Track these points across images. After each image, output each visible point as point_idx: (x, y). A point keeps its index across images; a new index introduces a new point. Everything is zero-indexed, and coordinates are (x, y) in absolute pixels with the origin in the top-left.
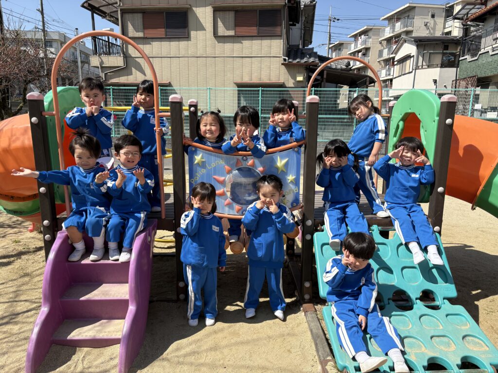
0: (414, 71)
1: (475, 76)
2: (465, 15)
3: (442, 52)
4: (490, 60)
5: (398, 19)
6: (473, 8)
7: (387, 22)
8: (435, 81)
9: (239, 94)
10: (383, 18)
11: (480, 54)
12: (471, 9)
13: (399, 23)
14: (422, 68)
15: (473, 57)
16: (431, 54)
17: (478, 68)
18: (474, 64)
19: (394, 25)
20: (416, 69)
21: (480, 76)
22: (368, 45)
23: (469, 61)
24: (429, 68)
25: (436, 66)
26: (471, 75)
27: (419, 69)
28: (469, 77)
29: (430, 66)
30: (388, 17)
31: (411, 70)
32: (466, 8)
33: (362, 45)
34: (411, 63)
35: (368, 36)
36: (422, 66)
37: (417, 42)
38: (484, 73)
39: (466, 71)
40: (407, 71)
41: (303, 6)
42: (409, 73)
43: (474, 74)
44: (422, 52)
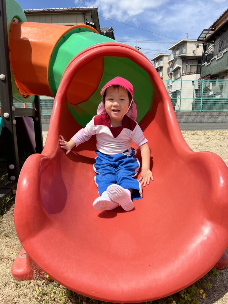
0: (181, 77)
1: (209, 75)
2: (204, 38)
3: (196, 64)
4: (216, 63)
5: (178, 49)
6: (208, 33)
7: (171, 51)
8: (193, 82)
10: (169, 49)
11: (212, 61)
12: (207, 34)
14: (186, 75)
15: (208, 63)
16: (191, 65)
17: (211, 69)
18: (209, 67)
19: (175, 53)
20: (182, 75)
21: (212, 74)
22: (161, 65)
23: (206, 65)
24: (190, 74)
25: (193, 73)
26: (208, 74)
27: (184, 75)
28: (207, 76)
29: (191, 73)
30: (172, 48)
31: (180, 76)
32: (204, 33)
33: (158, 65)
34: (180, 72)
35: (161, 60)
36: (186, 73)
37: (182, 59)
38: (214, 72)
39: (205, 72)
40: (178, 77)
41: (105, 33)
42: (179, 78)
43: (209, 73)
44: (185, 64)
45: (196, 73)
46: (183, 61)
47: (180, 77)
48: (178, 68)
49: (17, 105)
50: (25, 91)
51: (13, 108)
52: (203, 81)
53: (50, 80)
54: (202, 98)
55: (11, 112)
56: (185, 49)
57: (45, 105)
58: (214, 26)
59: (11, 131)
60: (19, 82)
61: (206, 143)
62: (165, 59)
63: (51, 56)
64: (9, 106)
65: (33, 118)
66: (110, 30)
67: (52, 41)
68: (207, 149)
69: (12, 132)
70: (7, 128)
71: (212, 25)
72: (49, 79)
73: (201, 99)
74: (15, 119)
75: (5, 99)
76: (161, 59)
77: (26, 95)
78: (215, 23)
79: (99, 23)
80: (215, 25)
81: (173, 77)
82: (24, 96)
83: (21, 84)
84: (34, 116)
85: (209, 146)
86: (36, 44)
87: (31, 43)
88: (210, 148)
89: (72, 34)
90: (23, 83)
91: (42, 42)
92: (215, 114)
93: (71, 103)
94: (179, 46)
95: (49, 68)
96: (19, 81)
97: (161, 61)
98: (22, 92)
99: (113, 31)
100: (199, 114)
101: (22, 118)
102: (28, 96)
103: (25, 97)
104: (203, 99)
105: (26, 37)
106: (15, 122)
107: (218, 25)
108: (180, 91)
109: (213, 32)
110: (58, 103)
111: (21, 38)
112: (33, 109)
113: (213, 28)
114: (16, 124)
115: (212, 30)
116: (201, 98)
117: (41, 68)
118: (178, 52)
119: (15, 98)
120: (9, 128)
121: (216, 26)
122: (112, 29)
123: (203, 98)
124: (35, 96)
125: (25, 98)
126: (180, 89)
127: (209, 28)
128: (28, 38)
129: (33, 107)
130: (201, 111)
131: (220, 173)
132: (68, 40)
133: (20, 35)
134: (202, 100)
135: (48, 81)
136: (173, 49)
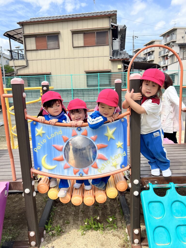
9: (87, 77)
10: (160, 35)
13: (169, 37)
19: (166, 39)
22: (153, 49)
30: (163, 35)
33: (150, 50)
36: (183, 58)
37: (180, 46)
41: (119, 30)
42: (176, 62)
56: (175, 36)
94: (169, 33)
99: (126, 28)
126: (178, 72)
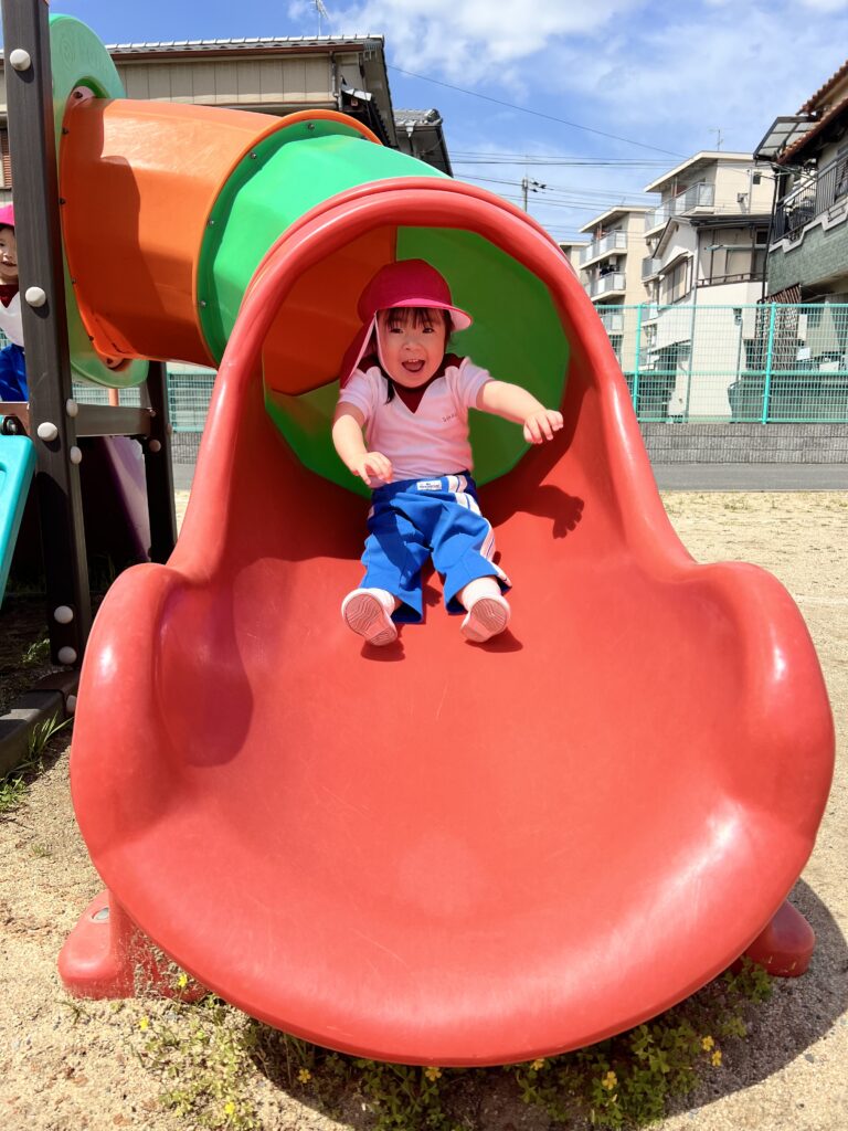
0: (693, 292)
1: (797, 285)
2: (779, 148)
3: (750, 246)
4: (824, 241)
5: (681, 189)
6: (793, 131)
7: (658, 196)
8: (738, 311)
10: (650, 187)
11: (806, 233)
12: (790, 133)
13: (684, 196)
14: (711, 285)
15: (792, 241)
16: (728, 251)
17: (803, 265)
18: (795, 258)
19: (672, 202)
20: (697, 287)
21: (806, 283)
22: (620, 248)
23: (785, 251)
24: (725, 283)
25: (739, 278)
26: (791, 283)
27: (703, 286)
28: (788, 289)
29: (728, 280)
30: (659, 185)
31: (688, 291)
32: (778, 128)
33: (609, 248)
34: (688, 275)
35: (620, 228)
36: (710, 280)
37: (697, 225)
38: (814, 275)
39: (781, 276)
40: (681, 294)
41: (410, 130)
42: (684, 296)
43: (797, 281)
44: (708, 246)
45: (747, 277)
46: (700, 233)
47: (689, 294)
48: (682, 261)
49: (86, 394)
50: (114, 346)
51: (71, 407)
52: (773, 310)
53: (203, 307)
54: (767, 372)
55: (63, 420)
56: (709, 190)
57: (187, 393)
58: (815, 105)
59: (64, 487)
60: (93, 313)
61: (775, 540)
62: (635, 226)
63: (208, 221)
64: (58, 398)
65: (141, 441)
66: (429, 120)
67: (212, 167)
68: (777, 562)
69: (66, 491)
70: (48, 476)
71: (809, 102)
72: (198, 303)
73: (764, 376)
74: (78, 446)
75: (44, 374)
76: (618, 225)
77: (117, 360)
78: (819, 93)
79: (389, 93)
80: (821, 102)
81: (664, 292)
82: (109, 361)
83: (101, 319)
84: (144, 435)
85: (786, 549)
86: (154, 179)
87: (136, 176)
88: (787, 556)
89: (282, 145)
90: (108, 316)
91: (177, 172)
92: (817, 430)
93: (274, 390)
94: (686, 179)
95: (199, 264)
96: (95, 308)
97: (618, 234)
98: (103, 348)
99: (440, 123)
100: (758, 431)
101: (101, 439)
102: (124, 364)
103: (111, 366)
104: (772, 377)
105: (121, 155)
106: (76, 454)
107: (830, 102)
108: (689, 344)
109: (812, 126)
110: (228, 390)
111: (102, 156)
112: (143, 411)
113: (814, 114)
114: (81, 464)
115: (810, 119)
116: (763, 372)
117: (173, 266)
118: (681, 201)
119: (78, 368)
120: (56, 480)
121: (822, 106)
122: (436, 115)
123: (773, 372)
124: (151, 363)
125: (114, 369)
126: (689, 338)
127: (798, 114)
128: (126, 156)
129: (143, 400)
130: (764, 419)
131: (773, 633)
132: (267, 167)
133: (100, 150)
134: (768, 378)
135: (195, 311)
136: (665, 189)
